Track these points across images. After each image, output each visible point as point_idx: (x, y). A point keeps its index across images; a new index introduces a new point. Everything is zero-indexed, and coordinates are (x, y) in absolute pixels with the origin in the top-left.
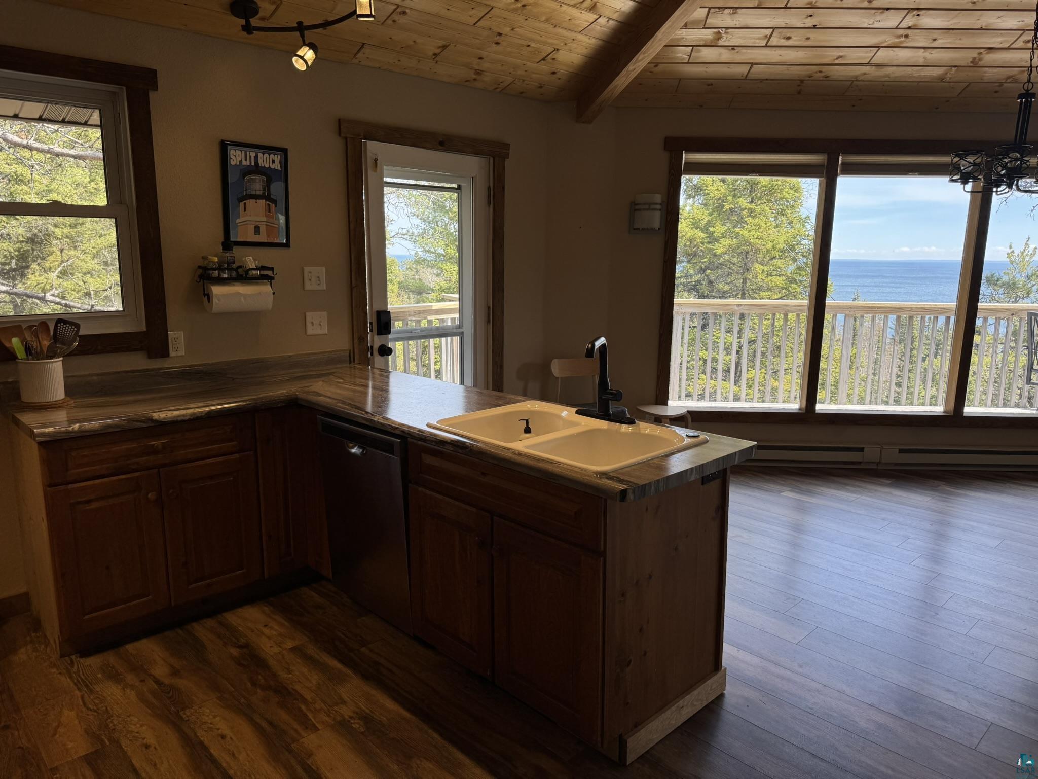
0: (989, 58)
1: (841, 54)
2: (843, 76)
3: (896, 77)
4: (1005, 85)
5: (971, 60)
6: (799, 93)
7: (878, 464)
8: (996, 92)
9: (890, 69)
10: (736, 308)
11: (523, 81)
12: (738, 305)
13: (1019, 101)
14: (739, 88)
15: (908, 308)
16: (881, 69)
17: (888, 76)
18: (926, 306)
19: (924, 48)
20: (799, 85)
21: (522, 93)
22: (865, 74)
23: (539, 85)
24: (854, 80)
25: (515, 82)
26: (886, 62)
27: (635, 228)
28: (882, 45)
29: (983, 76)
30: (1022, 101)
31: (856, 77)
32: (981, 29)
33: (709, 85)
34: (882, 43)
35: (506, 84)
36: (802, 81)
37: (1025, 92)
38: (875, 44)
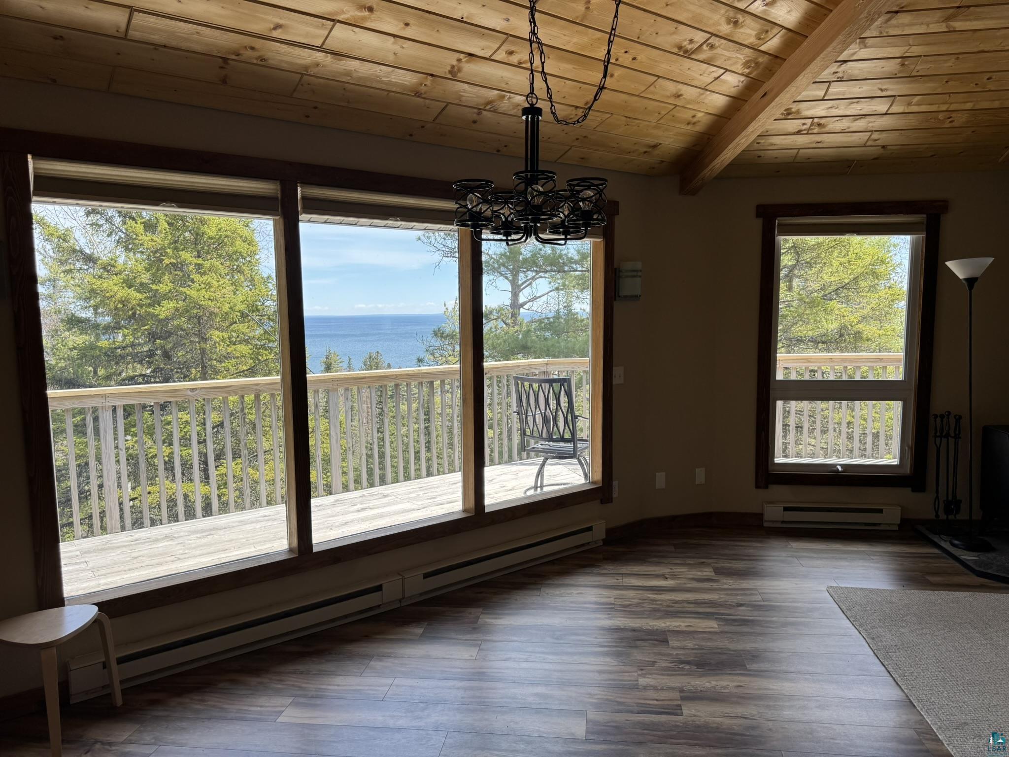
0: (470, 69)
1: (281, 22)
2: (287, 62)
3: (360, 78)
4: (484, 113)
5: (449, 68)
6: (224, 81)
7: (400, 601)
8: (474, 122)
9: (353, 65)
10: (190, 393)
12: (192, 390)
13: (524, 118)
14: (119, 54)
15: (393, 375)
16: (341, 60)
17: (348, 74)
18: (410, 372)
19: (394, 36)
20: (221, 68)
22: (318, 65)
24: (303, 72)
26: (345, 52)
28: (338, 18)
29: (462, 96)
30: (527, 118)
31: (306, 68)
32: (461, 21)
33: (55, 38)
34: (337, 13)
36: (225, 60)
37: (529, 106)
38: (329, 14)
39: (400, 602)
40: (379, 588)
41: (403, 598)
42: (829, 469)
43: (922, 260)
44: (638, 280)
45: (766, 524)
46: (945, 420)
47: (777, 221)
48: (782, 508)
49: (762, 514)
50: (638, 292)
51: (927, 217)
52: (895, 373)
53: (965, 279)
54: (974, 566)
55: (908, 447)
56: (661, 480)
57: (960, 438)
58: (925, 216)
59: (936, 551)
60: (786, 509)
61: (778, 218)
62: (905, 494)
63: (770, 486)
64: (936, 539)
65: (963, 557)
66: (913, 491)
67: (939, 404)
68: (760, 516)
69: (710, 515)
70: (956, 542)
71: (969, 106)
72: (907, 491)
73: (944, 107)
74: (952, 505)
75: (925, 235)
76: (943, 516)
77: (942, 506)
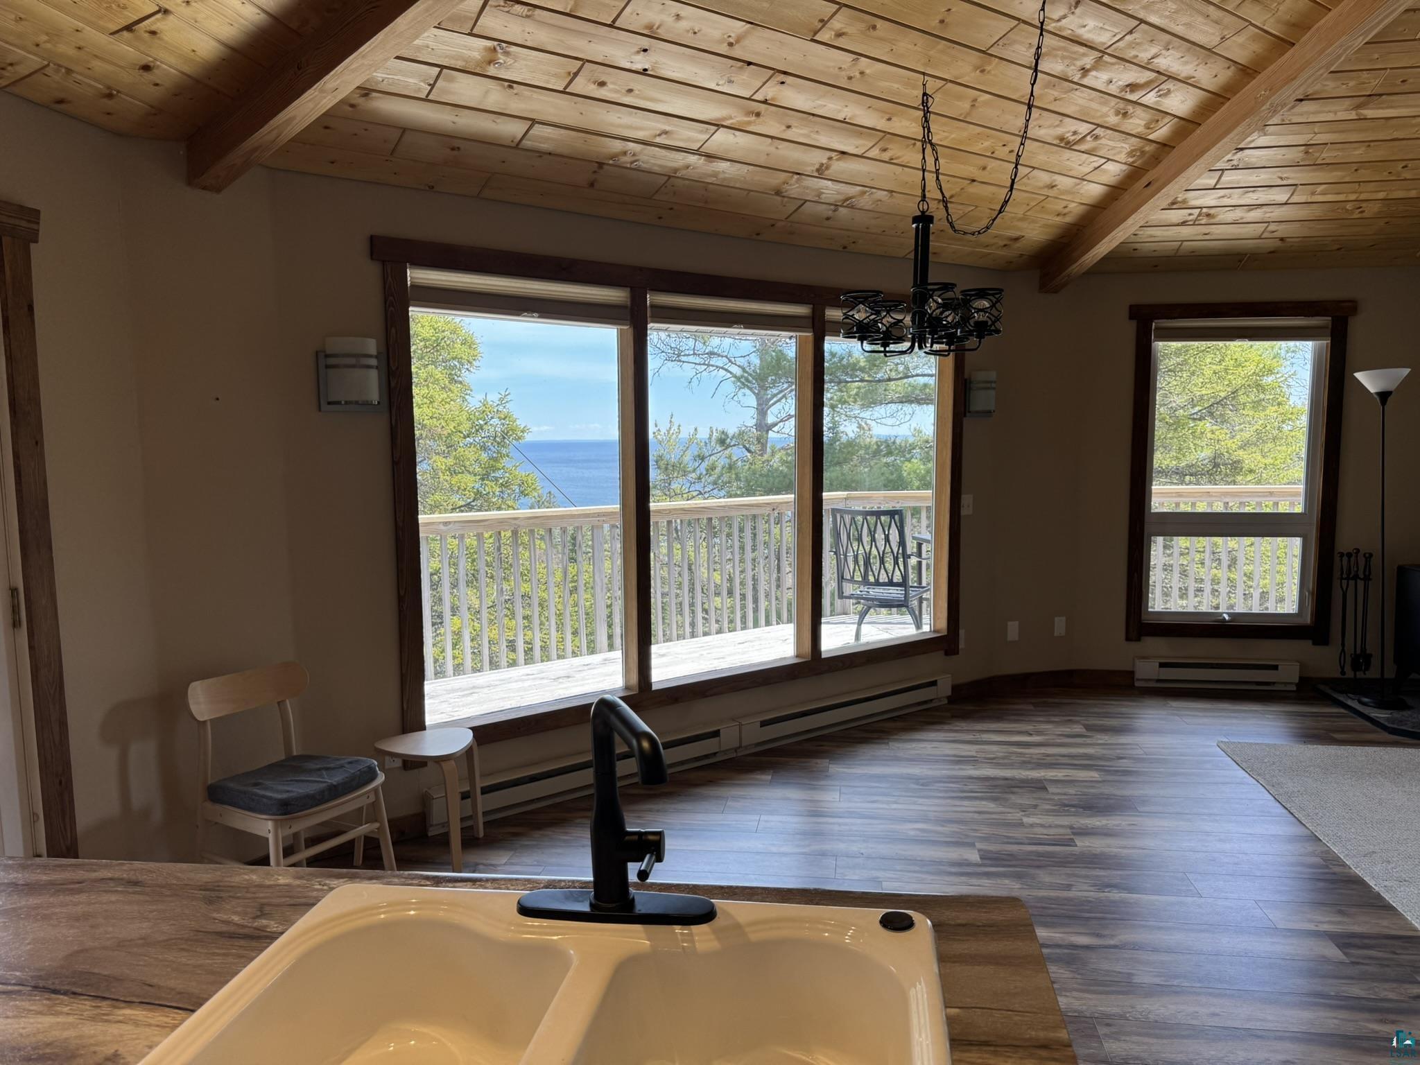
0: (840, 167)
1: (667, 128)
2: (660, 166)
3: (725, 179)
4: (841, 209)
5: (817, 166)
6: (592, 185)
8: (828, 219)
9: (724, 166)
11: (69, 71)
12: (446, 524)
13: (914, 226)
14: (504, 162)
16: (711, 162)
17: (715, 175)
19: (772, 137)
20: (595, 172)
21: (61, 101)
22: (688, 167)
23: (108, 92)
24: (670, 176)
25: (47, 71)
26: (720, 154)
27: (330, 400)
28: (724, 124)
29: (823, 193)
30: (917, 228)
31: (676, 170)
32: (843, 122)
33: (453, 149)
34: (725, 119)
35: (23, 70)
36: (601, 165)
37: (920, 214)
38: (716, 120)
39: (736, 751)
40: (716, 734)
41: (740, 747)
42: (1213, 619)
43: (1326, 370)
44: (993, 393)
45: (1137, 684)
46: (1353, 559)
47: (1154, 324)
48: (1158, 664)
49: (1132, 673)
50: (992, 408)
51: (1333, 320)
52: (1295, 503)
53: (1378, 394)
54: (1386, 724)
55: (1309, 592)
56: (1013, 630)
57: (1371, 579)
58: (1330, 318)
59: (1342, 710)
60: (1162, 665)
61: (1156, 321)
62: (1304, 648)
63: (1144, 638)
64: (1341, 698)
65: (1373, 715)
66: (1314, 644)
67: (1346, 540)
68: (1131, 674)
69: (1070, 673)
70: (1366, 700)
71: (1381, 195)
72: (1307, 644)
73: (1353, 197)
74: (1361, 660)
75: (1329, 342)
76: (1350, 674)
77: (1349, 660)
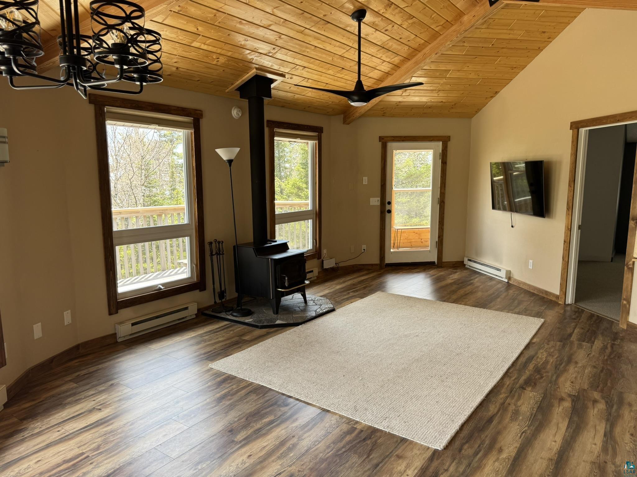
42: (153, 289)
43: (192, 147)
44: (6, 146)
45: (119, 340)
47: (105, 109)
48: (131, 324)
49: (116, 334)
50: (8, 159)
51: (194, 120)
52: (184, 219)
53: (227, 160)
54: (256, 324)
55: (195, 265)
56: (38, 331)
57: (224, 254)
58: (193, 118)
59: (226, 323)
60: (133, 324)
61: (107, 107)
62: (196, 294)
63: (119, 311)
64: (223, 315)
65: (247, 321)
66: (200, 291)
67: (209, 236)
68: (114, 335)
69: (77, 347)
70: (235, 314)
71: (229, 54)
72: (197, 292)
73: (219, 51)
74: (222, 295)
75: (193, 131)
76: (218, 301)
77: (217, 295)
